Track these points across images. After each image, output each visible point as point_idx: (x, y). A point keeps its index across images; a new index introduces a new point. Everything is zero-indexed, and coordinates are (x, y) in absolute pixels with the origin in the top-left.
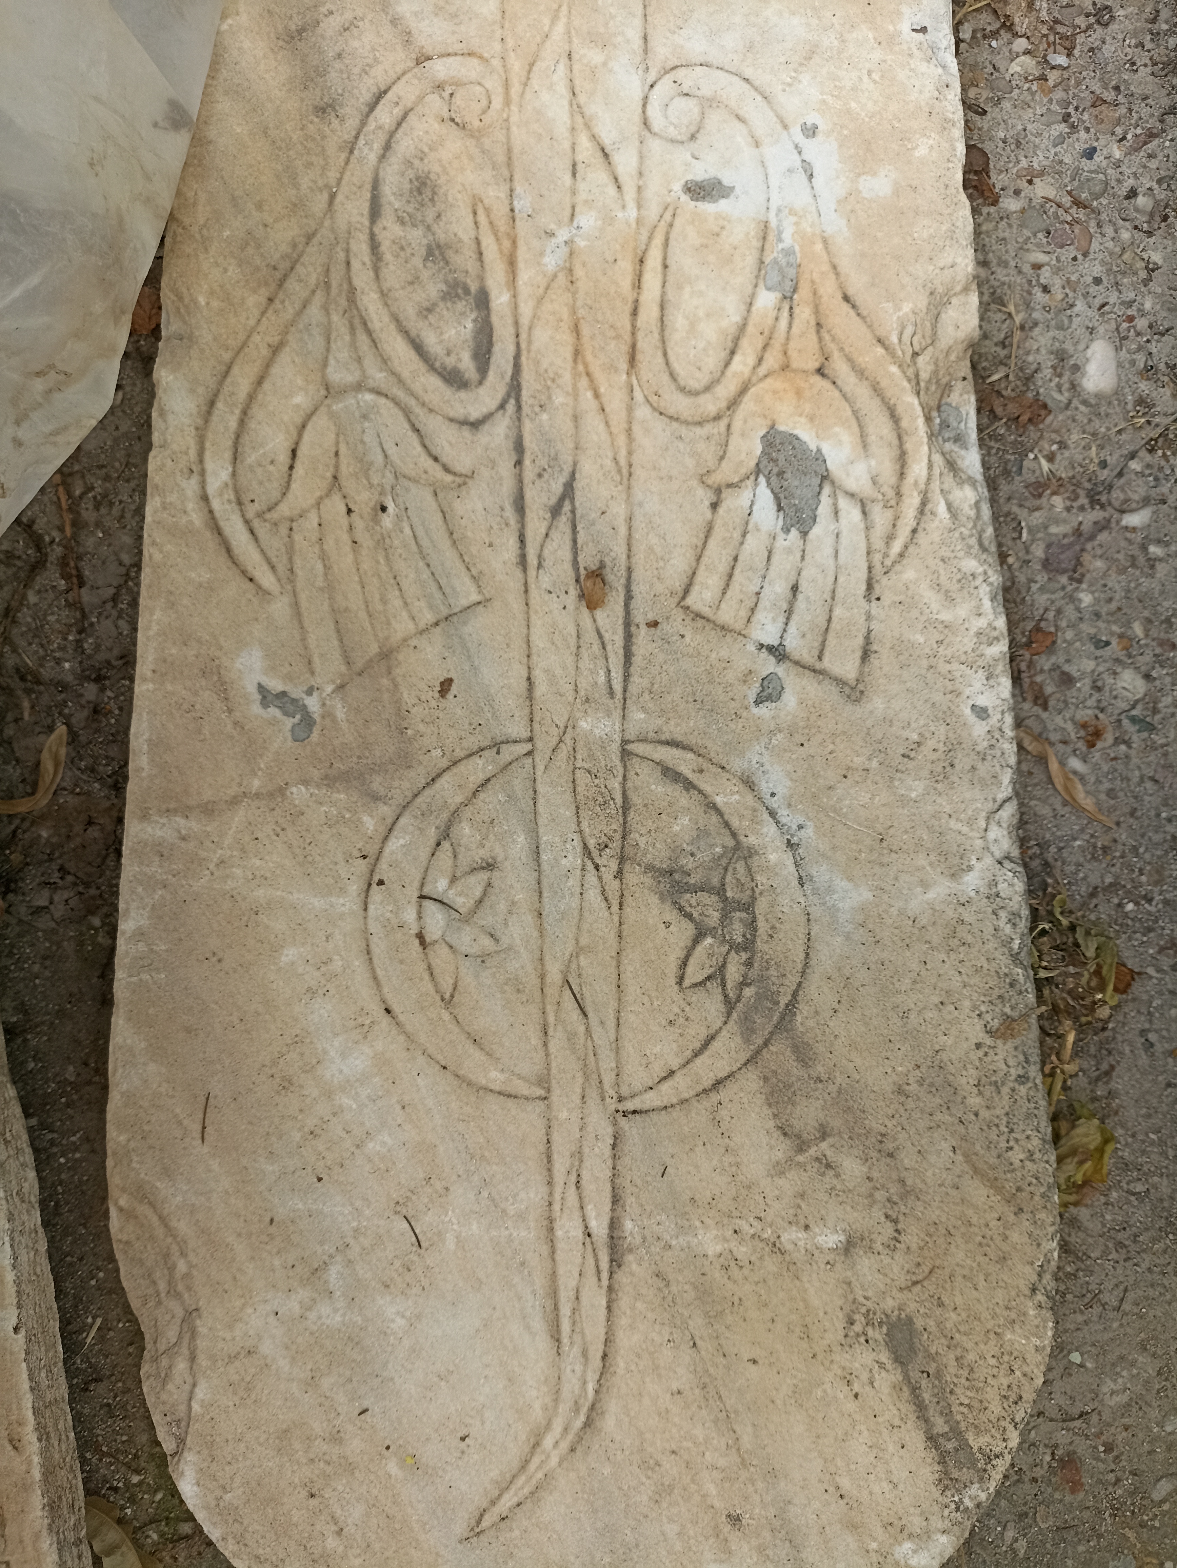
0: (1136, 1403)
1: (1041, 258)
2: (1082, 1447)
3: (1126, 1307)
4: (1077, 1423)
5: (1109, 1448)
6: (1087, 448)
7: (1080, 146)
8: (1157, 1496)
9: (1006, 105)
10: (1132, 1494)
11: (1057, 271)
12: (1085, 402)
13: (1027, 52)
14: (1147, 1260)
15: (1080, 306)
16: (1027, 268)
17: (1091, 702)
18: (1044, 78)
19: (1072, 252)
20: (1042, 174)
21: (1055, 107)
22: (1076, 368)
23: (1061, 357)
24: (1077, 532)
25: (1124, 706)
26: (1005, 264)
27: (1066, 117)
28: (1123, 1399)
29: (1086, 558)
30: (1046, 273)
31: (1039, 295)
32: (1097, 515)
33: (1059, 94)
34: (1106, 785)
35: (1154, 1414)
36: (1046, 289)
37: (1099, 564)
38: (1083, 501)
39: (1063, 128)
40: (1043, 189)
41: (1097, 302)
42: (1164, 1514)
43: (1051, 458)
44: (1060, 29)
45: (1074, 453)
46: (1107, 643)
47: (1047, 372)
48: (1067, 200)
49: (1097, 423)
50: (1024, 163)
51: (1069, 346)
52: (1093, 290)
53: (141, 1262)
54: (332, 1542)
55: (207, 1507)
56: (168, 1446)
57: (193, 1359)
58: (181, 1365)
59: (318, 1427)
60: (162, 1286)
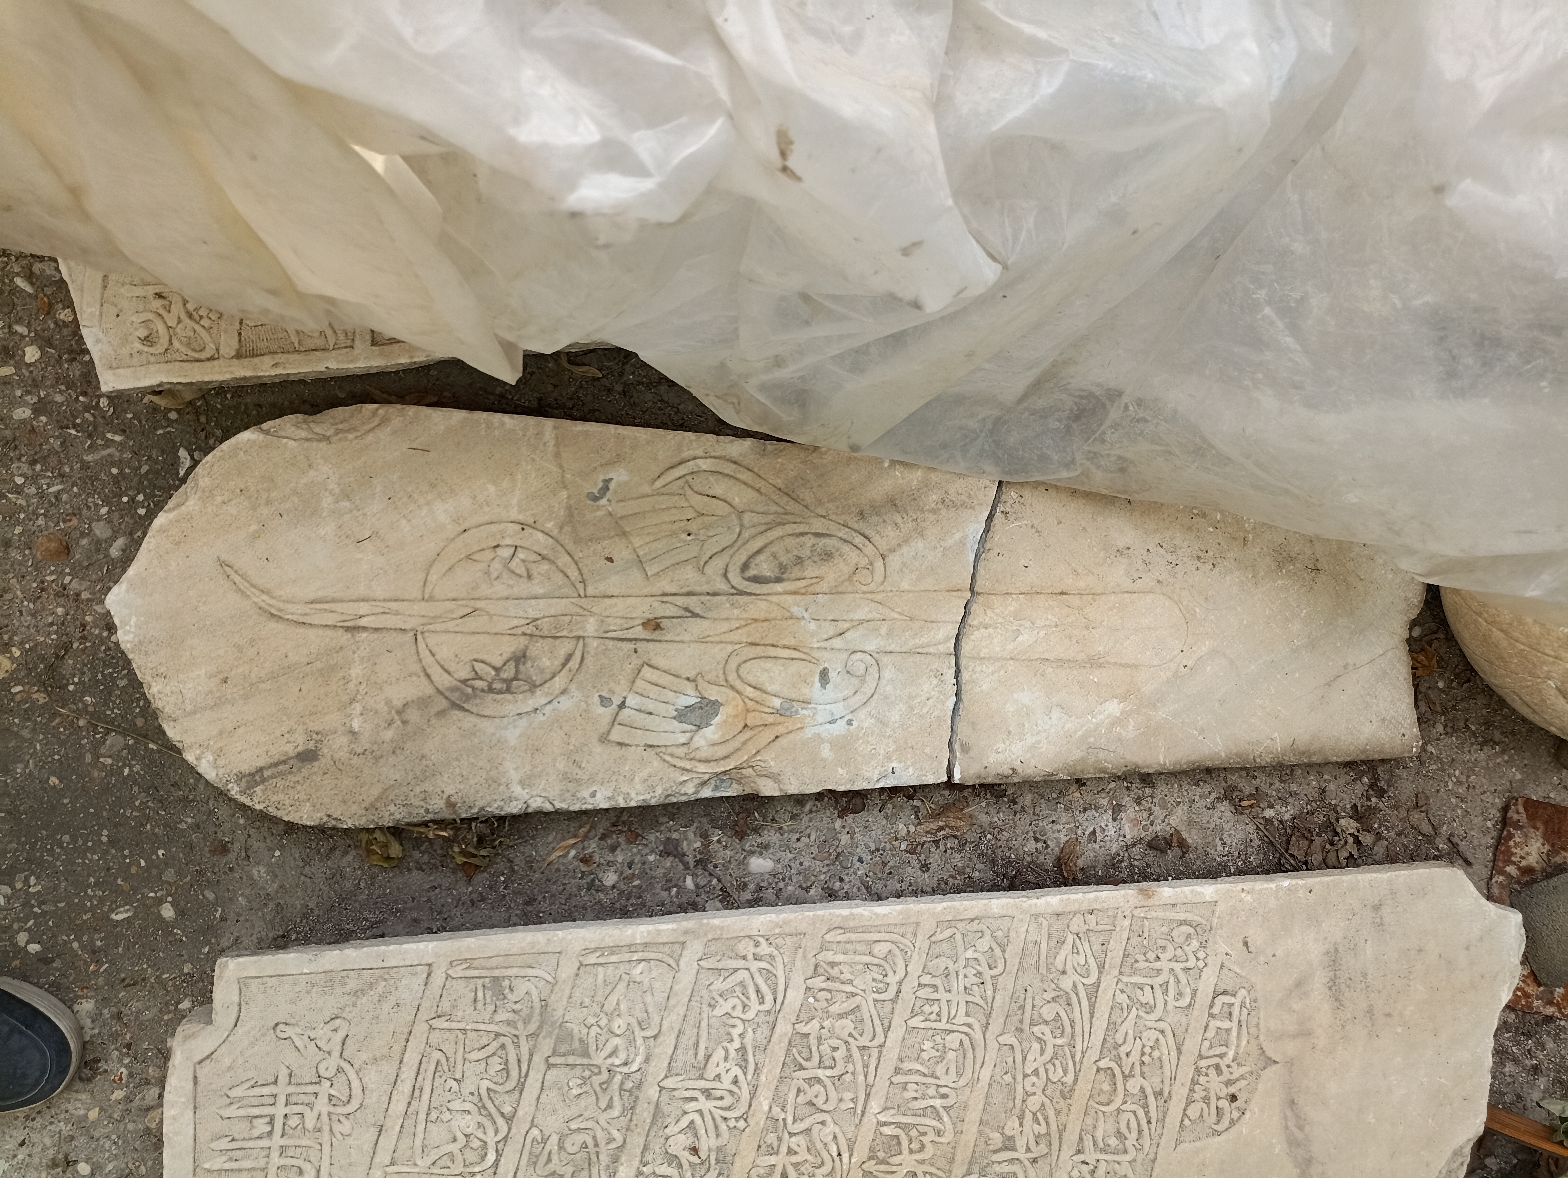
0: (253, 883)
1: (813, 838)
2: (232, 856)
3: (303, 878)
4: (244, 854)
5: (231, 869)
6: (724, 859)
7: (864, 856)
8: (207, 893)
9: (884, 822)
10: (208, 881)
11: (807, 845)
12: (745, 858)
13: (909, 832)
14: (325, 889)
15: (791, 856)
16: (808, 831)
17: (602, 861)
18: (897, 839)
19: (815, 850)
20: (852, 838)
21: (883, 844)
22: (761, 854)
23: (767, 847)
24: (684, 855)
25: (600, 876)
26: (810, 821)
27: (878, 850)
28: (256, 877)
29: (671, 858)
30: (806, 840)
31: (797, 836)
32: (692, 864)
33: (888, 846)
34: (562, 868)
35: (248, 892)
36: (798, 840)
37: (668, 864)
38: (699, 857)
39: (873, 848)
40: (845, 839)
41: (792, 865)
42: (198, 896)
43: (719, 841)
44: (919, 847)
45: (721, 853)
46: (630, 868)
47: (759, 840)
48: (839, 850)
49: (735, 863)
50: (857, 830)
51: (771, 850)
52: (798, 862)
53: (351, 417)
54: (219, 499)
55: (237, 443)
56: (265, 426)
57: (307, 440)
58: (303, 434)
59: (274, 494)
60: (341, 426)
